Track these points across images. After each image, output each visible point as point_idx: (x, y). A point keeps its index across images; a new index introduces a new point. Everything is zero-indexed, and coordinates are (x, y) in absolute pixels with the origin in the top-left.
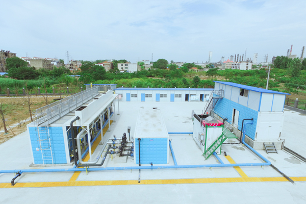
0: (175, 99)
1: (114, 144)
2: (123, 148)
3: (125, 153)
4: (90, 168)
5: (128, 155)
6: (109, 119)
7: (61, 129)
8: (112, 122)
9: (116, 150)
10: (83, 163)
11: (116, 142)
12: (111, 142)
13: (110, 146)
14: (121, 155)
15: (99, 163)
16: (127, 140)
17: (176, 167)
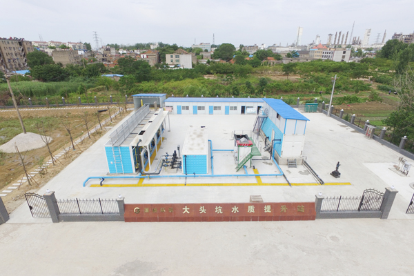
0: (230, 111)
1: (167, 159)
2: (174, 162)
3: (176, 166)
4: (151, 176)
5: (178, 167)
6: (161, 136)
7: (128, 148)
8: (164, 139)
9: (169, 164)
10: (146, 172)
11: (168, 157)
12: (164, 158)
13: (164, 160)
14: (173, 168)
15: (157, 172)
16: (178, 156)
17: (213, 176)
